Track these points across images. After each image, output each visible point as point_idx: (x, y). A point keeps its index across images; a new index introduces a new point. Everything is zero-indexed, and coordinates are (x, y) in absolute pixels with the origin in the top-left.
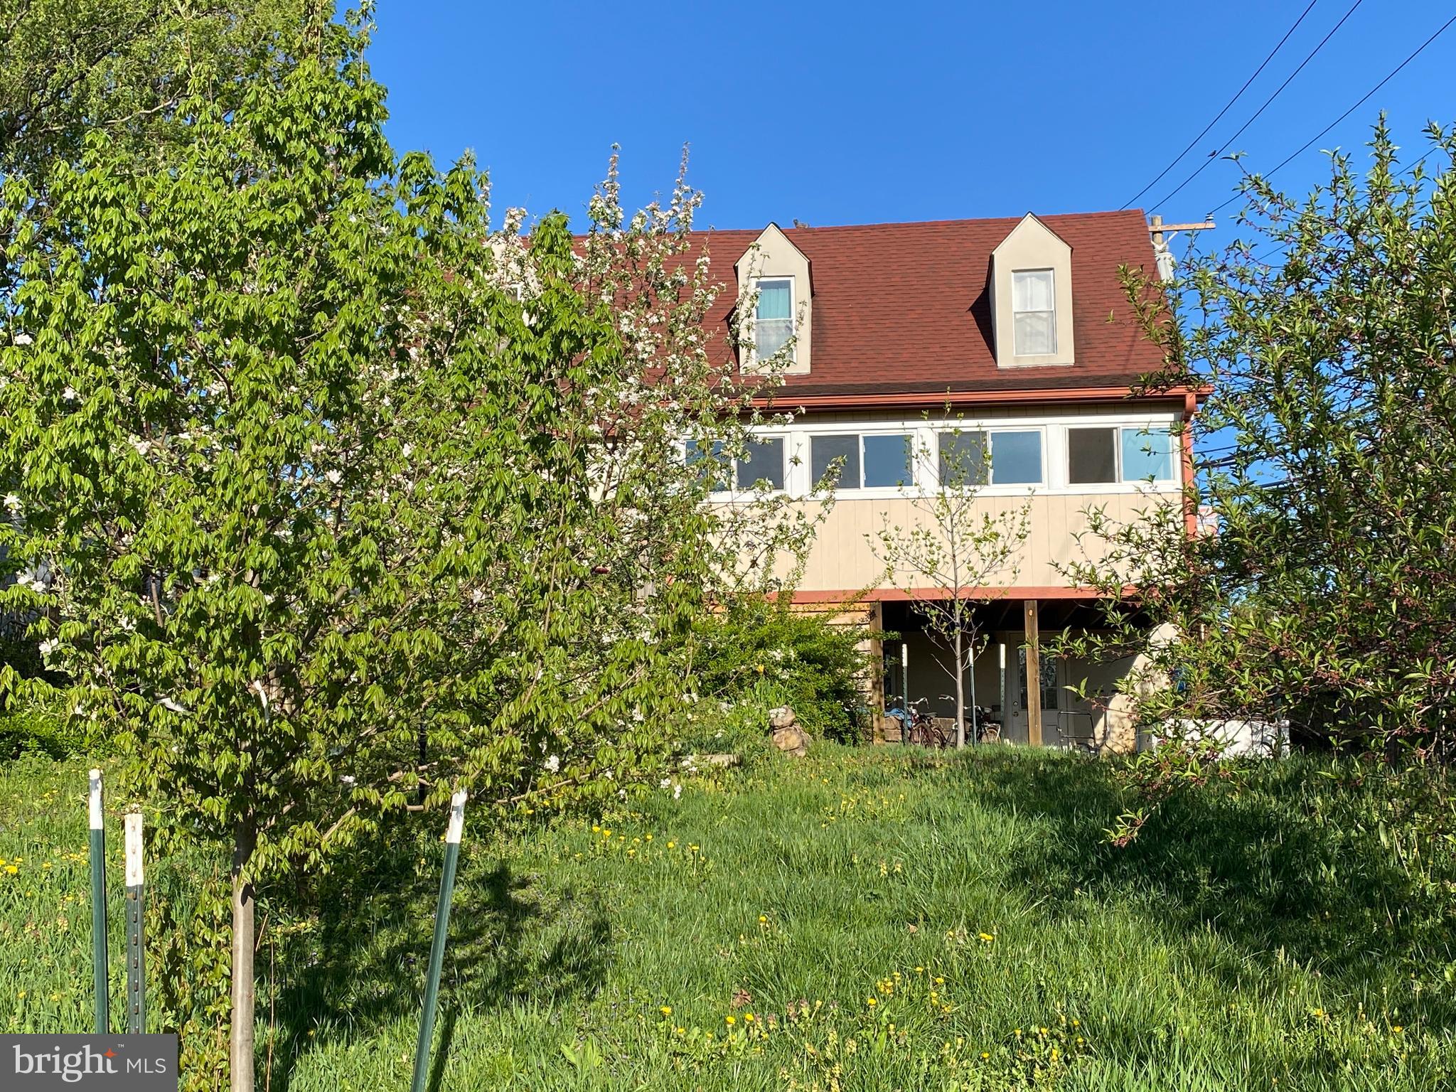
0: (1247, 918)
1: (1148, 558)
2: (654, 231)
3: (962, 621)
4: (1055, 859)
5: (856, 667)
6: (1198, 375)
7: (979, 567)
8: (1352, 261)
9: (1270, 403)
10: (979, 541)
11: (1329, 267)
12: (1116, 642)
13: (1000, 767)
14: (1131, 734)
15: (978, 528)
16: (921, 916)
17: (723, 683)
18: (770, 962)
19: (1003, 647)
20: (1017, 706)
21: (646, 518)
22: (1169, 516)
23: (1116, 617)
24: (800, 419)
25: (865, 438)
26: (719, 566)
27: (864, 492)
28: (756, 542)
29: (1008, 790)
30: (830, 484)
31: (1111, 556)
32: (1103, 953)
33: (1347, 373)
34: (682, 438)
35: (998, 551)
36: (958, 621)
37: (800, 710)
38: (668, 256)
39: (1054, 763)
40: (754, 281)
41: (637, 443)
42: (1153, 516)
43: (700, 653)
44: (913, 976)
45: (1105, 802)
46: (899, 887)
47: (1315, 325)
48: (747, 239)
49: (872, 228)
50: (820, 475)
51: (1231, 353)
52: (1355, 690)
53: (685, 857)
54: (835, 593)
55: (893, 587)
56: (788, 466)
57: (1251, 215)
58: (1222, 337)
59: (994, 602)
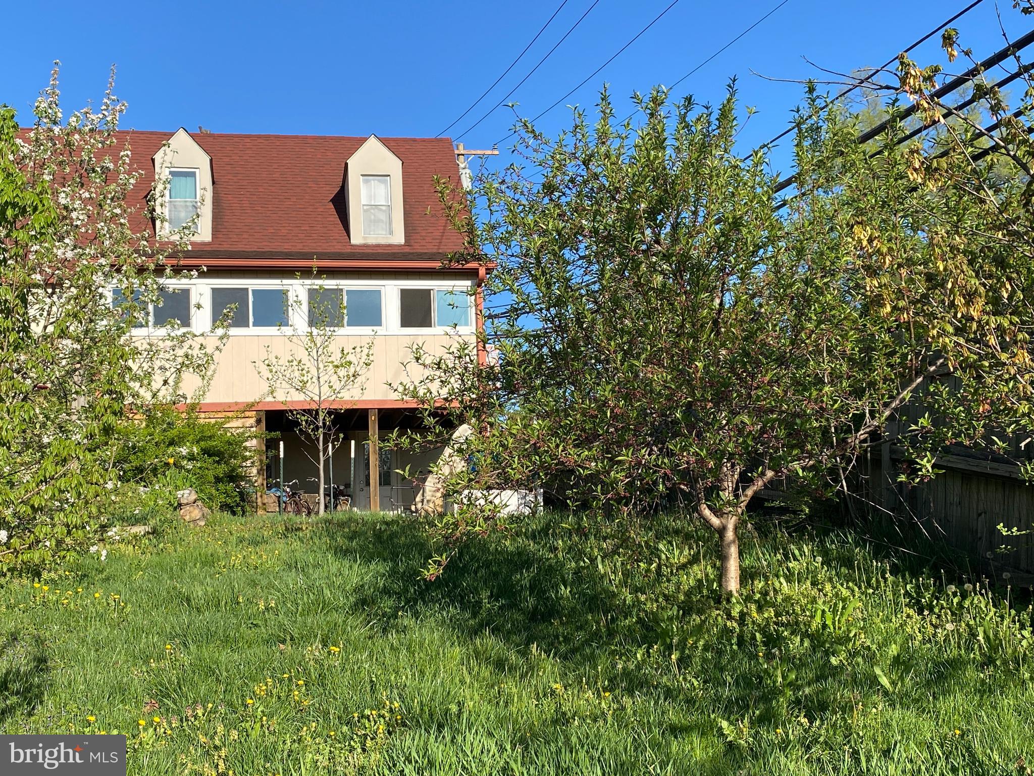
0: (513, 625)
1: (452, 380)
2: (87, 129)
3: (324, 424)
4: (386, 591)
5: (245, 459)
6: (486, 255)
7: (337, 386)
8: (585, 182)
9: (532, 275)
10: (337, 367)
11: (571, 185)
12: (430, 438)
13: (349, 527)
14: (440, 502)
15: (336, 358)
16: (288, 638)
17: (142, 472)
18: (174, 678)
19: (353, 442)
20: (363, 484)
21: (79, 347)
22: (466, 351)
23: (430, 421)
24: (202, 275)
25: (253, 291)
26: (138, 384)
27: (252, 330)
28: (167, 366)
29: (354, 543)
30: (225, 324)
31: (427, 378)
32: (416, 655)
33: (581, 258)
34: (110, 287)
35: (351, 374)
36: (321, 424)
37: (202, 491)
38: (98, 149)
39: (387, 523)
40: (167, 170)
41: (73, 289)
42: (455, 351)
43: (123, 450)
44: (281, 681)
45: (421, 550)
46: (273, 617)
47: (562, 225)
48: (162, 138)
49: (259, 137)
50: (218, 317)
51: (507, 241)
52: (584, 468)
53: (108, 604)
54: (229, 405)
55: (273, 400)
56: (193, 310)
57: (521, 148)
58: (503, 230)
59: (347, 411)
